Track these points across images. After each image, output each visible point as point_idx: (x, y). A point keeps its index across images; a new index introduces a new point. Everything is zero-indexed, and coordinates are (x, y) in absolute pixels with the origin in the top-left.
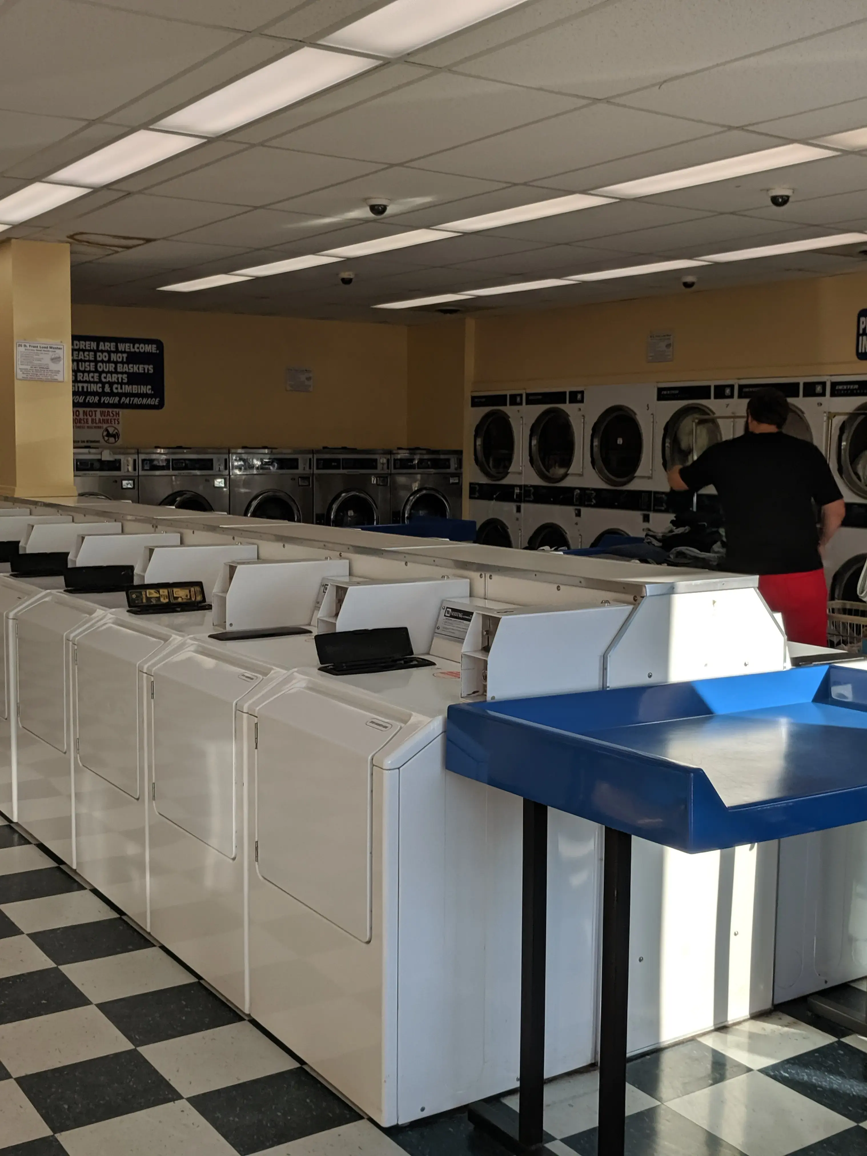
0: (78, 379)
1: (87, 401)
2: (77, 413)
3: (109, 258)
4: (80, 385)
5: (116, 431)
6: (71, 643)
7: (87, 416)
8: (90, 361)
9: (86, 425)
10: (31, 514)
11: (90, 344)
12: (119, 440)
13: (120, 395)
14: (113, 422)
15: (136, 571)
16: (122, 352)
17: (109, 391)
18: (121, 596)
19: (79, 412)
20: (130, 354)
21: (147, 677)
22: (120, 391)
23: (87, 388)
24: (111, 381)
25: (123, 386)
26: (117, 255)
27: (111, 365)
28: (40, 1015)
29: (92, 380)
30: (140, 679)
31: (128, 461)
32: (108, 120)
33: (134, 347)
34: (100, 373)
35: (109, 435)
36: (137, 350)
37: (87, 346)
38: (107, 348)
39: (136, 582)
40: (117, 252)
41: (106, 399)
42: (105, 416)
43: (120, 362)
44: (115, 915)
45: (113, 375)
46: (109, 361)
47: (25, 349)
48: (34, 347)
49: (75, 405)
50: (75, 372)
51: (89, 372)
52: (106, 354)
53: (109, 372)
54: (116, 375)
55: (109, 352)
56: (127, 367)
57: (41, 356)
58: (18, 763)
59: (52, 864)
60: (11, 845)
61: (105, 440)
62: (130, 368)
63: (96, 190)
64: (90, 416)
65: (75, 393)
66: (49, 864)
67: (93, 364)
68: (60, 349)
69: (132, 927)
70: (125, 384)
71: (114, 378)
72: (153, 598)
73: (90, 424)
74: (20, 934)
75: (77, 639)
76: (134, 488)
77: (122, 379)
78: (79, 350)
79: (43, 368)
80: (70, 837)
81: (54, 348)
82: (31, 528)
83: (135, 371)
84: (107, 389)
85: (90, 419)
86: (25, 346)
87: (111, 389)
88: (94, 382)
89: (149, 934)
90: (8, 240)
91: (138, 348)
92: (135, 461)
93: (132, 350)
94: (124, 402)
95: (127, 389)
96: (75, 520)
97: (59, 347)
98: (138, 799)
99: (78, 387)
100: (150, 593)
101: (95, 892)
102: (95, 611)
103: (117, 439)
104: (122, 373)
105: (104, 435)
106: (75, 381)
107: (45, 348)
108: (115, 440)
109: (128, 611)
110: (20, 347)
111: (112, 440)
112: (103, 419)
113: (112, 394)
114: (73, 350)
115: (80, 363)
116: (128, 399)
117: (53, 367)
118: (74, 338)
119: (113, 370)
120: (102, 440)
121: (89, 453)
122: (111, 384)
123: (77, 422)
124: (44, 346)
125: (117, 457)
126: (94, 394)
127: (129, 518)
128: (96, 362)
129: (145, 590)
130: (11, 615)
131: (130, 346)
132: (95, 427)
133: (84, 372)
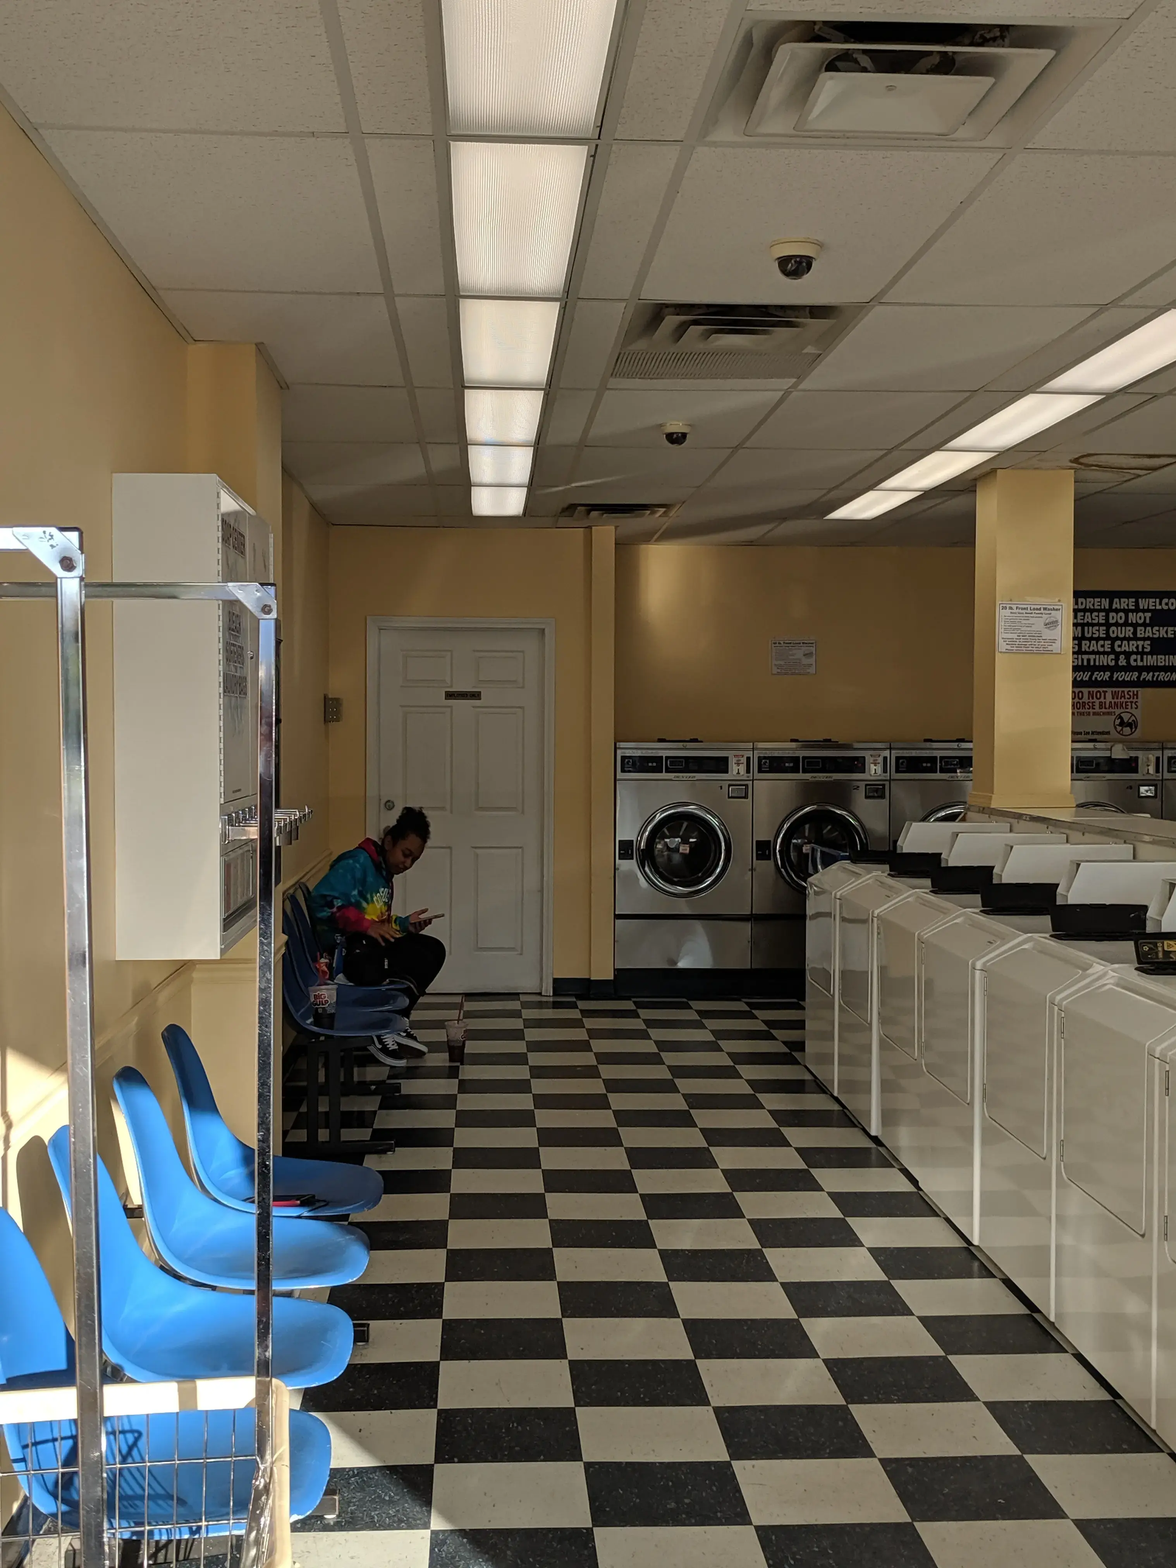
0: (1083, 650)
1: (1093, 679)
2: (1080, 694)
3: (1125, 485)
4: (1085, 657)
5: (1133, 718)
6: (1056, 1008)
7: (1093, 698)
8: (1099, 625)
9: (1091, 710)
10: (1011, 831)
11: (1101, 602)
12: (1137, 730)
13: (1140, 669)
14: (1129, 707)
15: (1150, 914)
16: (1144, 611)
17: (1125, 664)
18: (1129, 947)
19: (1082, 693)
20: (1154, 612)
21: (1160, 1063)
22: (1140, 664)
23: (1095, 660)
24: (1127, 650)
25: (1145, 657)
26: (1139, 479)
27: (1128, 628)
28: (995, 1518)
29: (1101, 650)
30: (1151, 1065)
31: (1148, 759)
32: (1127, 301)
33: (1160, 604)
34: (1114, 640)
35: (1122, 724)
36: (1166, 608)
37: (1096, 604)
38: (1124, 606)
39: (1150, 928)
40: (1139, 476)
41: (1120, 676)
42: (1117, 698)
43: (1141, 625)
44: (1107, 1397)
45: (1131, 643)
46: (1126, 624)
47: (1011, 613)
48: (1023, 609)
49: (1076, 684)
50: (1078, 640)
51: (1098, 639)
52: (1122, 614)
53: (1124, 639)
54: (1134, 642)
55: (1126, 612)
56: (1150, 631)
57: (1032, 621)
58: (983, 1165)
59: (1022, 1310)
60: (970, 1276)
61: (1117, 731)
62: (1154, 631)
63: (1110, 396)
64: (1097, 699)
65: (1076, 669)
66: (1019, 1309)
67: (1104, 628)
68: (1057, 610)
69: (1129, 1417)
70: (1147, 654)
71: (1132, 646)
72: (1173, 953)
73: (1097, 710)
74: (975, 1401)
75: (1064, 1003)
76: (1155, 797)
77: (1143, 647)
78: (1085, 610)
79: (1034, 636)
80: (1049, 1276)
81: (1049, 610)
82: (1009, 848)
83: (1161, 636)
84: (1122, 662)
85: (1097, 701)
86: (1011, 608)
87: (1128, 662)
88: (1104, 653)
89: (1154, 1431)
90: (994, 471)
91: (1167, 604)
92: (1158, 759)
93: (1159, 607)
94: (1144, 679)
95: (1150, 660)
96: (1070, 840)
97: (1056, 607)
98: (1143, 1236)
99: (1082, 660)
100: (1169, 946)
101: (1080, 1358)
102: (1091, 966)
103: (1133, 730)
104: (1144, 639)
105: (1116, 724)
106: (1078, 652)
107: (1037, 609)
108: (1131, 731)
109: (1136, 969)
110: (1004, 610)
111: (1127, 730)
112: (1115, 702)
113: (1128, 668)
114: (1076, 611)
115: (1086, 628)
116: (1151, 674)
117: (1048, 634)
118: (1077, 594)
119: (1131, 636)
120: (1113, 731)
121: (1095, 749)
122: (1128, 655)
123: (1079, 708)
124: (1036, 607)
125: (1133, 754)
126: (1103, 668)
127: (1147, 838)
128: (1108, 625)
129: (1162, 941)
130: (979, 965)
131: (1155, 602)
132: (1104, 713)
133: (1090, 639)
